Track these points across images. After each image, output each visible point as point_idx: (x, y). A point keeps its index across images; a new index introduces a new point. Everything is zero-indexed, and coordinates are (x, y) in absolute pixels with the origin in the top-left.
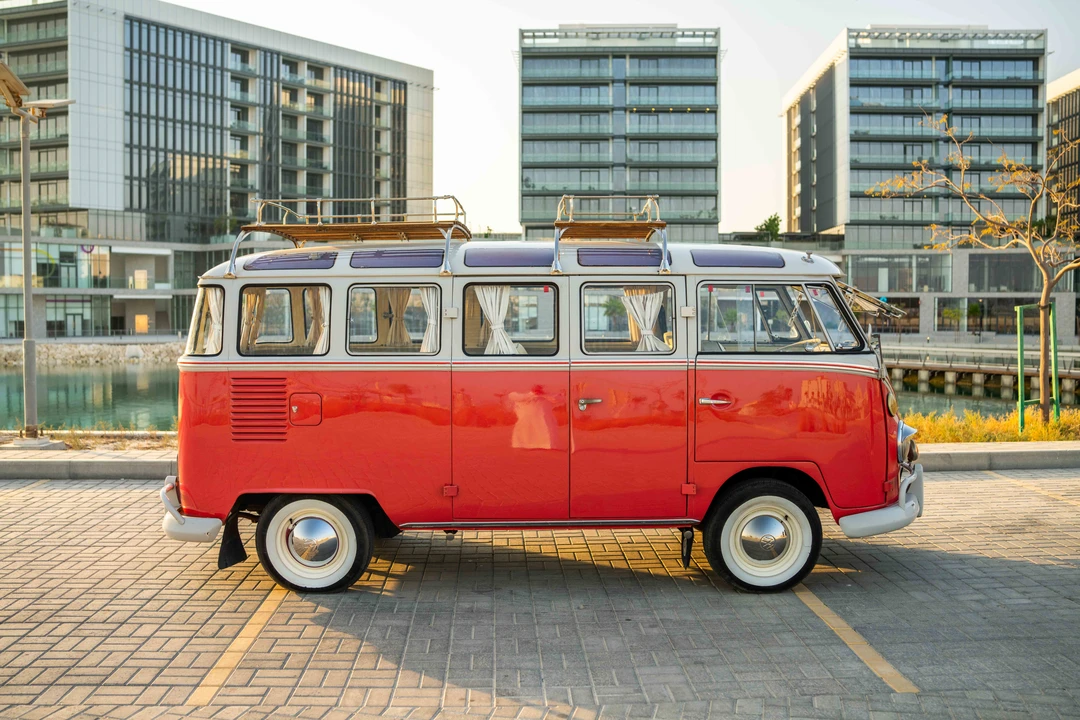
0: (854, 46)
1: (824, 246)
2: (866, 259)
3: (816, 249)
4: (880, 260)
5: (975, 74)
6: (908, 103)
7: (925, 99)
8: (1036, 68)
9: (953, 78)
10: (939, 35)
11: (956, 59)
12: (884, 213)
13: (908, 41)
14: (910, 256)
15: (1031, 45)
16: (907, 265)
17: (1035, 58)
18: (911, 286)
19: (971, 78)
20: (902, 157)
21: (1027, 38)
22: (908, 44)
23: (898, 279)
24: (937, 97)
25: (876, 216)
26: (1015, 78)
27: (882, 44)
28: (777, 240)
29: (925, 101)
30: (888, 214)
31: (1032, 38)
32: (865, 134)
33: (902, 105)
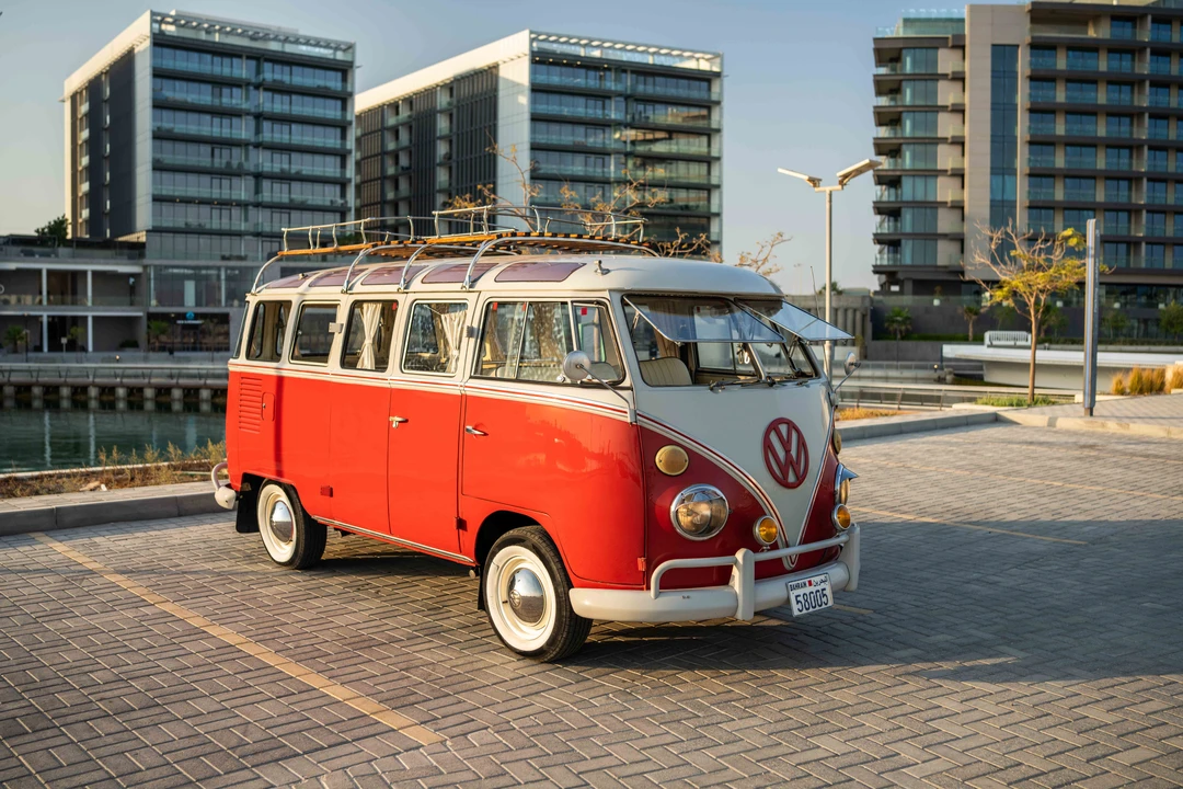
0: (157, 31)
1: (121, 254)
2: (170, 270)
3: (112, 258)
4: (186, 271)
5: (286, 79)
6: (217, 102)
7: (234, 99)
8: (344, 79)
9: (264, 80)
10: (250, 33)
11: (268, 60)
12: (190, 220)
13: (217, 35)
14: (219, 268)
15: (340, 56)
16: (214, 278)
17: (344, 70)
18: (220, 301)
19: (282, 82)
20: (209, 159)
21: (337, 49)
22: (217, 38)
23: (206, 292)
24: (247, 99)
25: (180, 223)
26: (326, 88)
27: (188, 34)
28: (65, 246)
29: (234, 101)
30: (193, 221)
31: (340, 49)
32: (170, 131)
33: (210, 103)
